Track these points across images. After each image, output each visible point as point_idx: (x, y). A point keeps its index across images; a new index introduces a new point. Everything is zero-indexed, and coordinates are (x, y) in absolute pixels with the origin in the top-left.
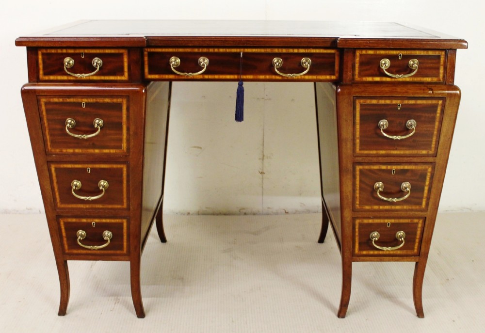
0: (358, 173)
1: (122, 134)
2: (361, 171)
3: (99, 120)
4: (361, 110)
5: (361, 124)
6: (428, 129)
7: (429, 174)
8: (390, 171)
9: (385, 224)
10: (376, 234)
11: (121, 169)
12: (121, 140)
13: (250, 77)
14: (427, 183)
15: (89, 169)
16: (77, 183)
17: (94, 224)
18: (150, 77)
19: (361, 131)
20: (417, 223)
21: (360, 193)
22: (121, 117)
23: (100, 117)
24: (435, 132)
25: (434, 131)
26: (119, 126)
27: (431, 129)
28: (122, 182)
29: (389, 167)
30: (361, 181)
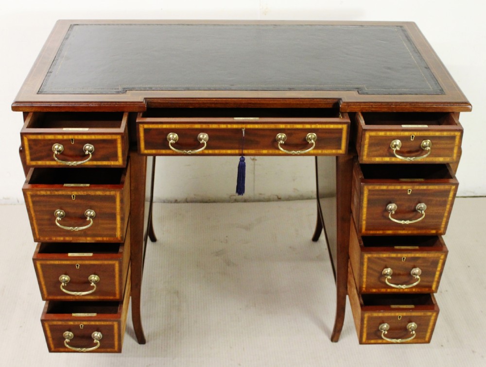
0: (366, 260)
1: (116, 224)
2: (369, 259)
3: (91, 211)
4: (369, 195)
5: (368, 208)
6: (439, 211)
7: (441, 261)
8: (400, 259)
9: (396, 317)
10: (385, 326)
11: (113, 266)
12: (115, 229)
13: (253, 151)
14: (439, 269)
15: (78, 265)
16: (65, 278)
17: (82, 326)
18: (146, 152)
19: (367, 213)
20: (431, 316)
21: (367, 278)
22: (115, 208)
23: (91, 208)
24: (446, 214)
25: (444, 213)
26: (113, 216)
27: (441, 211)
28: (114, 277)
29: (399, 255)
30: (368, 267)
